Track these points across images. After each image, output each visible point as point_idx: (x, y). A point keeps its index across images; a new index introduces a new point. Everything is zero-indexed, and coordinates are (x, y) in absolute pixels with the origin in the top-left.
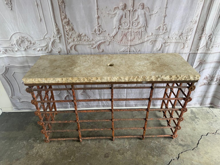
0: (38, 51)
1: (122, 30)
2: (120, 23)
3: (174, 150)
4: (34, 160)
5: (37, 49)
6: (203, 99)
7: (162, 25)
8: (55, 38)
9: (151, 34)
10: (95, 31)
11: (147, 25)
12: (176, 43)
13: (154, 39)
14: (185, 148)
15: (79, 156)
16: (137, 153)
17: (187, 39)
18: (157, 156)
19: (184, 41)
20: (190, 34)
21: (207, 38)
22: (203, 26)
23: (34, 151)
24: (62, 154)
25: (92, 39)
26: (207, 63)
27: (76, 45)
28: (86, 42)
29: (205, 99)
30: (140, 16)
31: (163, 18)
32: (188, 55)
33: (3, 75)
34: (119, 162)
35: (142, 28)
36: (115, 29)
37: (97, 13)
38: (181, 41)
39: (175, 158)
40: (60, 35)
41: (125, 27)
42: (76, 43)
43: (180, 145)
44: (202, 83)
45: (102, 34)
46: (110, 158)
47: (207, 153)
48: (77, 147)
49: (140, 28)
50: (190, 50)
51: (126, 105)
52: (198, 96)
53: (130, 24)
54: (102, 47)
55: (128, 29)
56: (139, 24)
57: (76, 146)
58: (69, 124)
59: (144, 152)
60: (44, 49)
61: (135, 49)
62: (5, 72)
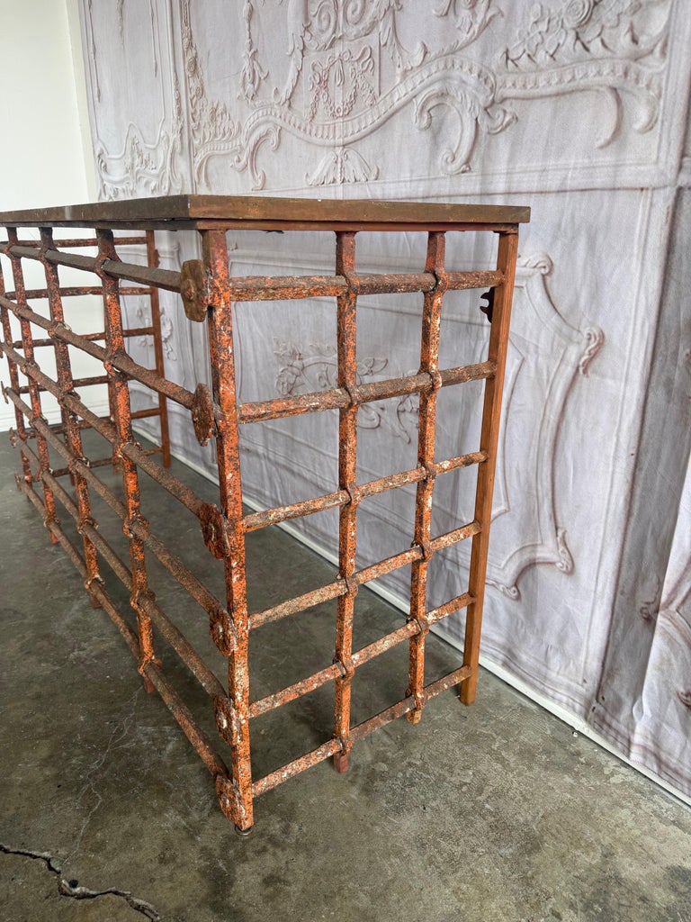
1: (313, 57)
2: (307, 18)
8: (175, 133)
10: (244, 84)
11: (397, 2)
12: (559, 94)
17: (635, 40)
27: (207, 162)
28: (227, 141)
36: (294, 56)
40: (182, 120)
41: (323, 39)
42: (209, 148)
45: (260, 93)
49: (374, 24)
53: (337, 13)
54: (262, 159)
55: (331, 47)
61: (361, 167)
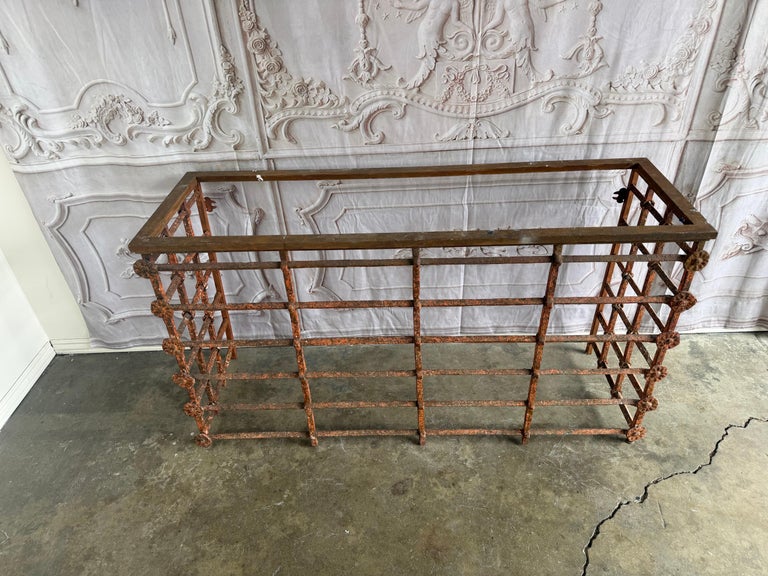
0: (167, 145)
1: (448, 63)
2: (442, 38)
3: (631, 472)
4: (163, 502)
5: (162, 138)
6: (736, 304)
7: (586, 42)
8: (223, 97)
9: (548, 77)
10: (356, 70)
11: (533, 46)
12: (637, 104)
13: (560, 93)
14: (668, 466)
15: (307, 489)
16: (503, 481)
17: (675, 88)
18: (571, 491)
19: (667, 99)
20: (688, 70)
21: (751, 85)
22: (736, 41)
23: (164, 473)
24: (254, 483)
25: (347, 99)
26: (748, 174)
27: (290, 123)
28: (327, 109)
29: (740, 303)
30: (509, 14)
31: (593, 17)
32: (680, 146)
33: (55, 229)
34: (444, 511)
35: (517, 56)
36: (426, 60)
37: (363, 7)
38: (655, 97)
39: (632, 497)
40: (239, 86)
41: (460, 54)
42: (293, 112)
43: (652, 456)
44: (732, 249)
45: (379, 79)
46: (411, 496)
47: (744, 483)
48: (301, 463)
49: (511, 54)
50: (690, 130)
51: (462, 327)
52: (716, 293)
53: (475, 41)
54: (380, 124)
55: (468, 59)
56: (506, 39)
57: (297, 457)
58: (273, 389)
59: (527, 479)
60: (185, 138)
61: (494, 130)
62: (60, 219)
